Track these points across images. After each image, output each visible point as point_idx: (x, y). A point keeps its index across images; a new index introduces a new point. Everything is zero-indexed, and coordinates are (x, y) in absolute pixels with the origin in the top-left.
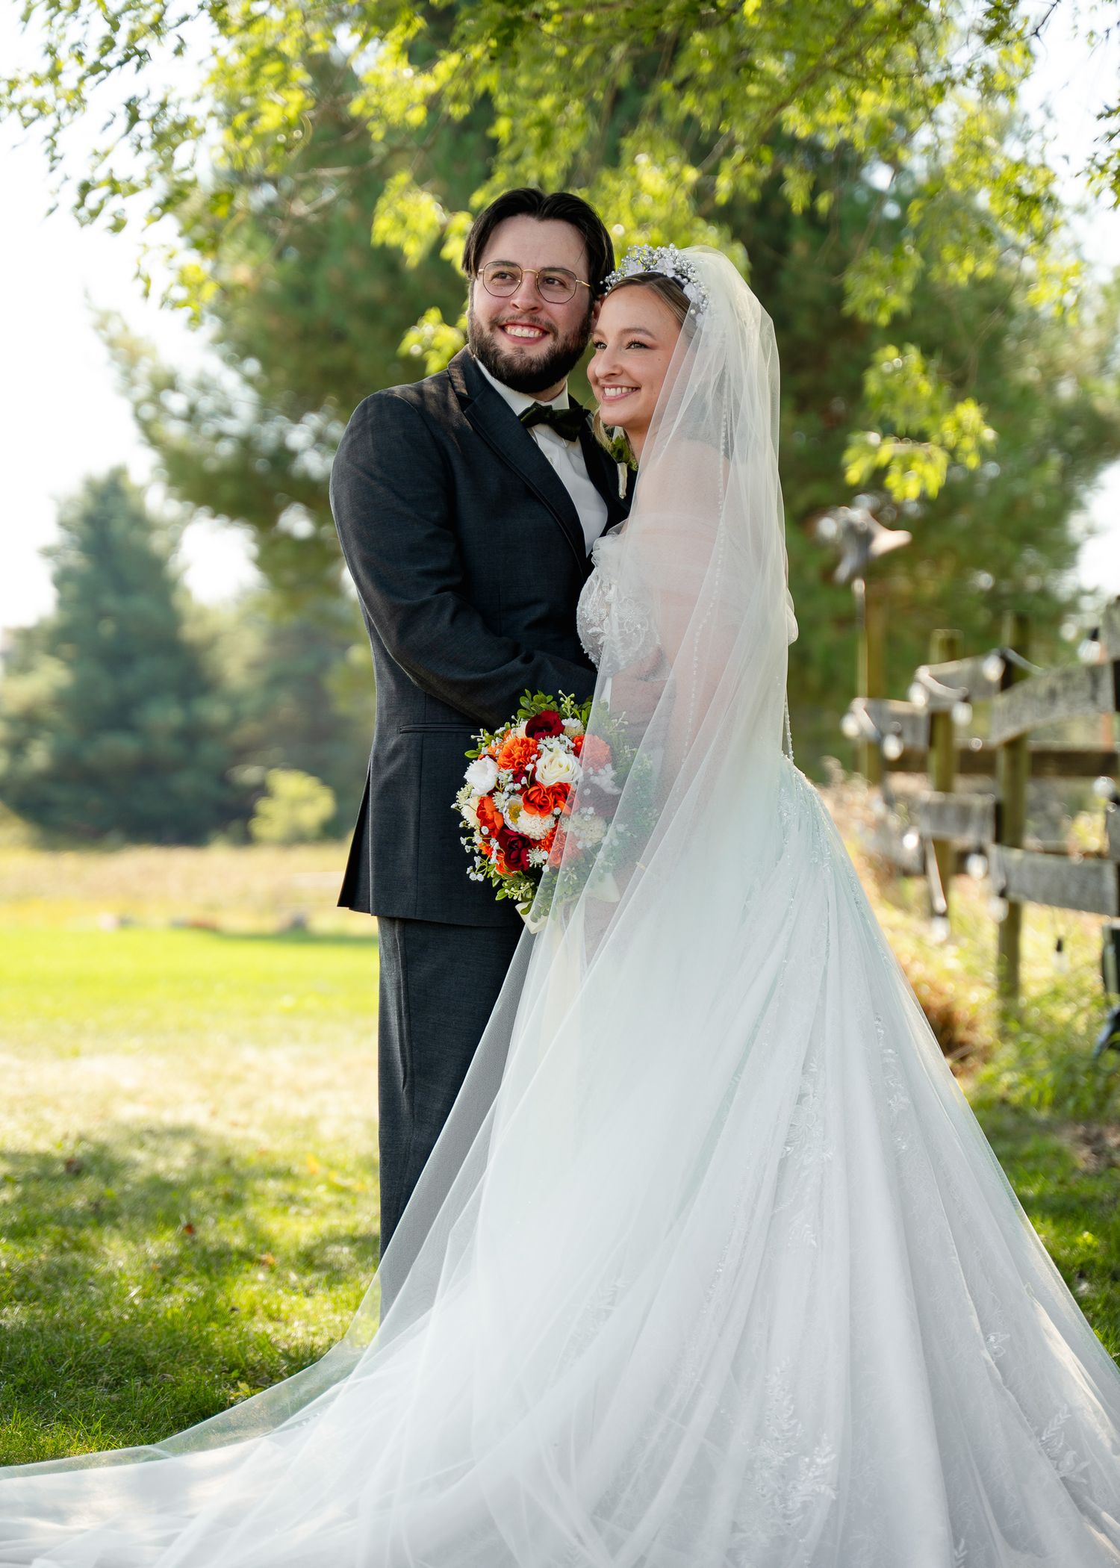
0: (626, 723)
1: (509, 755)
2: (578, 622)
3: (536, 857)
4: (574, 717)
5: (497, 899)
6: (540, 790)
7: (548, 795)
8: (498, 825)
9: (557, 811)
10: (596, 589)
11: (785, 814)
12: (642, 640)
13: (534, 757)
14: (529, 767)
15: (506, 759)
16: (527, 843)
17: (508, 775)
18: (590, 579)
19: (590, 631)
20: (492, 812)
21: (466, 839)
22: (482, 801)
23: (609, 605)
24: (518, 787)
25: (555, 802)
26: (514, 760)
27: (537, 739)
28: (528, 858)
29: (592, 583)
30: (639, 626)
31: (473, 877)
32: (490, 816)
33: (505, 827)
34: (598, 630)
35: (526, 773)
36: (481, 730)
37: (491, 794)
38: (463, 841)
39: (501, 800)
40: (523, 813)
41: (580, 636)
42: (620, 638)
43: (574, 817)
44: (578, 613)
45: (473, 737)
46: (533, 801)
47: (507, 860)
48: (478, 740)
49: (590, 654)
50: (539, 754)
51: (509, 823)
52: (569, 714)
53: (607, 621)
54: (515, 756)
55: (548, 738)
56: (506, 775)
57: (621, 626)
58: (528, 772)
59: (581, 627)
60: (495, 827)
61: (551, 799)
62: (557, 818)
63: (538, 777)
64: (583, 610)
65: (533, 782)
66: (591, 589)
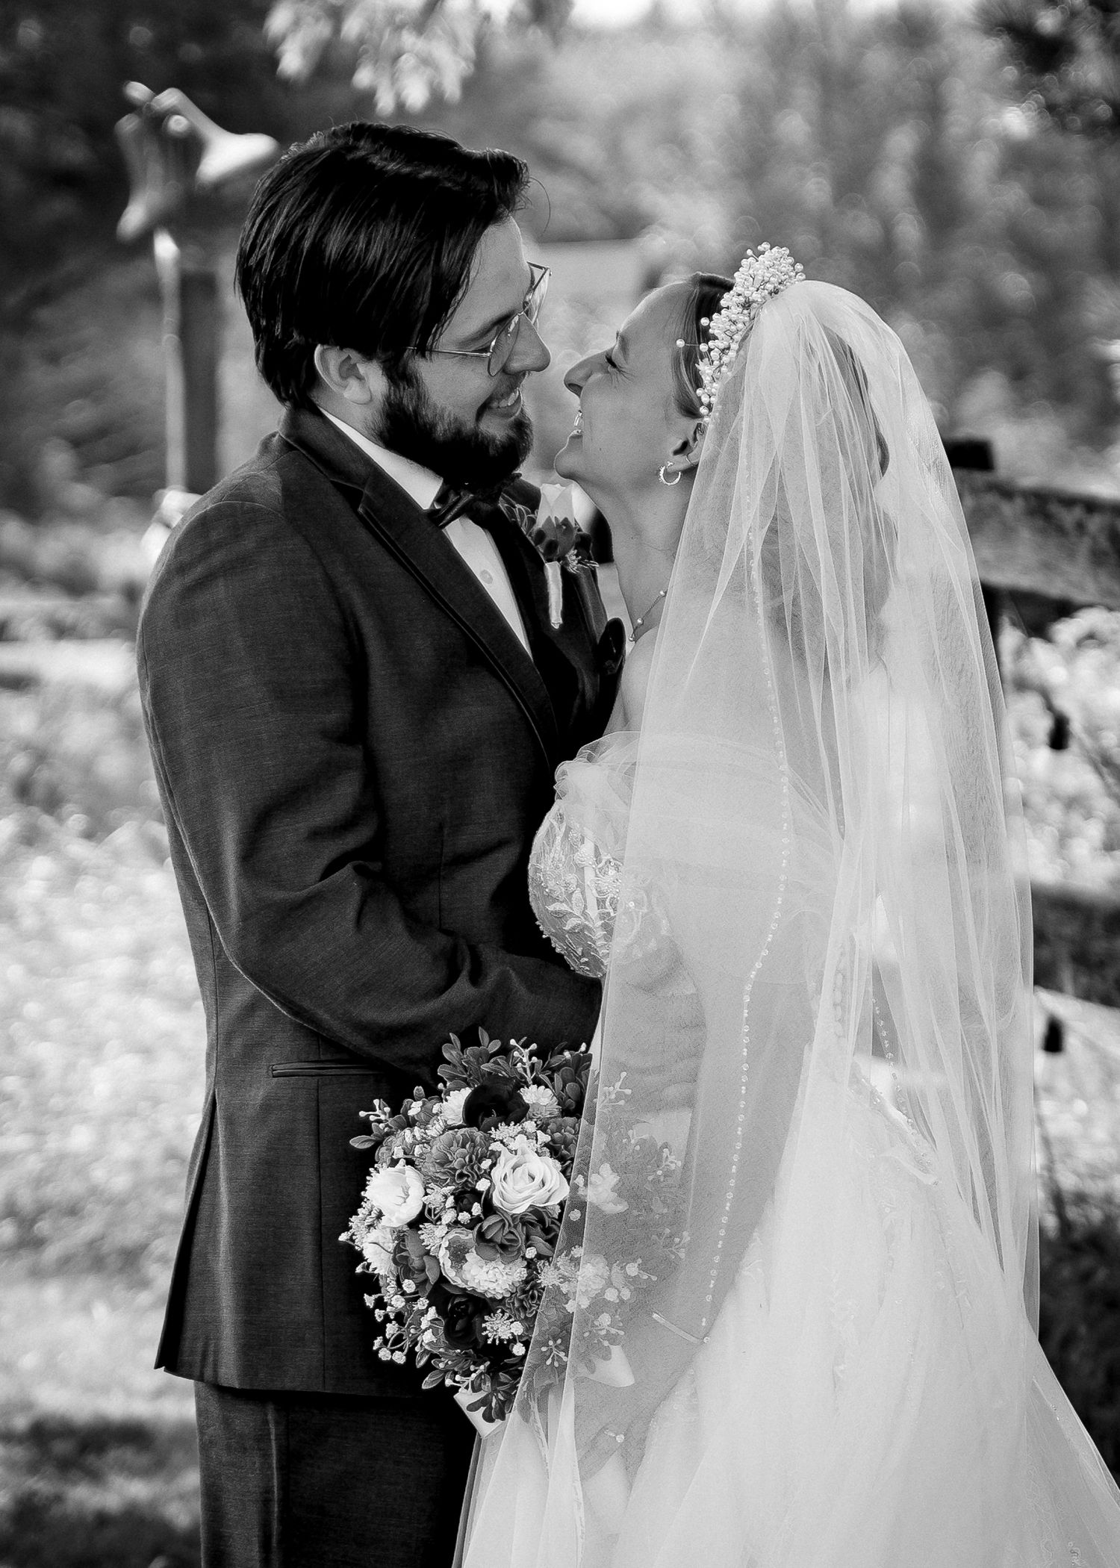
0: (628, 1092)
1: (444, 1162)
2: (530, 889)
3: (499, 1328)
4: (538, 1082)
5: (424, 1387)
6: (502, 1220)
7: (515, 1227)
8: (433, 1278)
9: (531, 1253)
10: (559, 838)
11: (887, 1210)
12: (637, 927)
13: (486, 1164)
14: (482, 1185)
15: (438, 1169)
16: (481, 1305)
17: (446, 1197)
18: (549, 818)
19: (551, 908)
20: (421, 1257)
21: (374, 1297)
22: (400, 1238)
23: (581, 870)
24: (464, 1217)
25: (528, 1239)
26: (455, 1170)
27: (486, 1130)
28: (485, 1329)
29: (552, 826)
30: (632, 904)
31: (384, 1355)
32: (416, 1263)
33: (443, 1279)
34: (564, 907)
35: (477, 1195)
36: (376, 1102)
37: (415, 1224)
38: (369, 1300)
39: (436, 1237)
40: (472, 1257)
41: (535, 911)
42: (600, 923)
43: (561, 1261)
44: (531, 873)
45: (362, 1114)
46: (491, 1240)
47: (449, 1331)
48: (372, 1118)
49: (553, 939)
50: (495, 1156)
51: (450, 1274)
52: (529, 1078)
53: (577, 895)
54: (455, 1165)
55: (502, 1126)
56: (440, 1196)
57: (601, 903)
58: (481, 1193)
59: (537, 899)
60: (426, 1280)
61: (520, 1233)
62: (530, 1265)
63: (496, 1201)
64: (537, 870)
65: (489, 1209)
66: (550, 834)
